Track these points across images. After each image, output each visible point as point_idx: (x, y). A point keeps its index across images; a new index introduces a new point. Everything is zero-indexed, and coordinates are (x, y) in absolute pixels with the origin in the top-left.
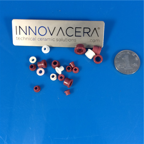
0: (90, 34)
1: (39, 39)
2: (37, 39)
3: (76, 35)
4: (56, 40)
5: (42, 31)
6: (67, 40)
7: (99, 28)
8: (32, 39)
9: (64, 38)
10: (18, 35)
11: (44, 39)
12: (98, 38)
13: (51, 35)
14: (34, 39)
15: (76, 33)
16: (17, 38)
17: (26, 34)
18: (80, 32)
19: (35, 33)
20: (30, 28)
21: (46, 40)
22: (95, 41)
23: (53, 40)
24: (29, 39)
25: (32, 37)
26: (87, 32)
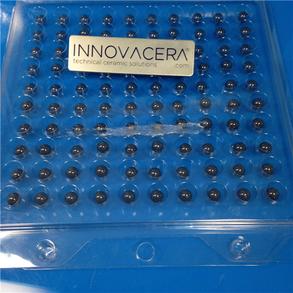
0: (176, 57)
1: (105, 63)
2: (102, 63)
3: (157, 58)
4: (128, 64)
5: (111, 52)
6: (144, 65)
7: (187, 49)
8: (95, 62)
9: (140, 61)
10: (77, 57)
11: (112, 63)
12: (186, 62)
13: (123, 57)
14: (98, 63)
15: (157, 55)
16: (75, 61)
17: (88, 56)
18: (162, 54)
19: (100, 54)
20: (93, 48)
21: (115, 64)
22: (182, 66)
23: (124, 64)
24: (92, 62)
25: (97, 60)
26: (172, 54)
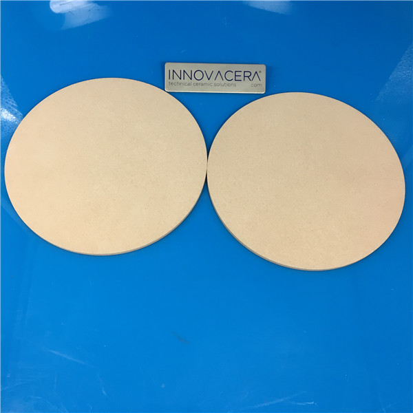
0: (251, 78)
1: (195, 84)
2: (192, 84)
4: (213, 85)
5: (199, 75)
6: (226, 85)
7: (260, 72)
8: (186, 84)
9: (223, 82)
10: (171, 80)
11: (200, 84)
12: (259, 82)
13: (209, 79)
15: (236, 77)
16: (170, 84)
17: (180, 79)
18: (240, 76)
19: (190, 77)
21: (202, 85)
22: (256, 85)
23: (210, 85)
25: (188, 82)
26: (248, 76)
